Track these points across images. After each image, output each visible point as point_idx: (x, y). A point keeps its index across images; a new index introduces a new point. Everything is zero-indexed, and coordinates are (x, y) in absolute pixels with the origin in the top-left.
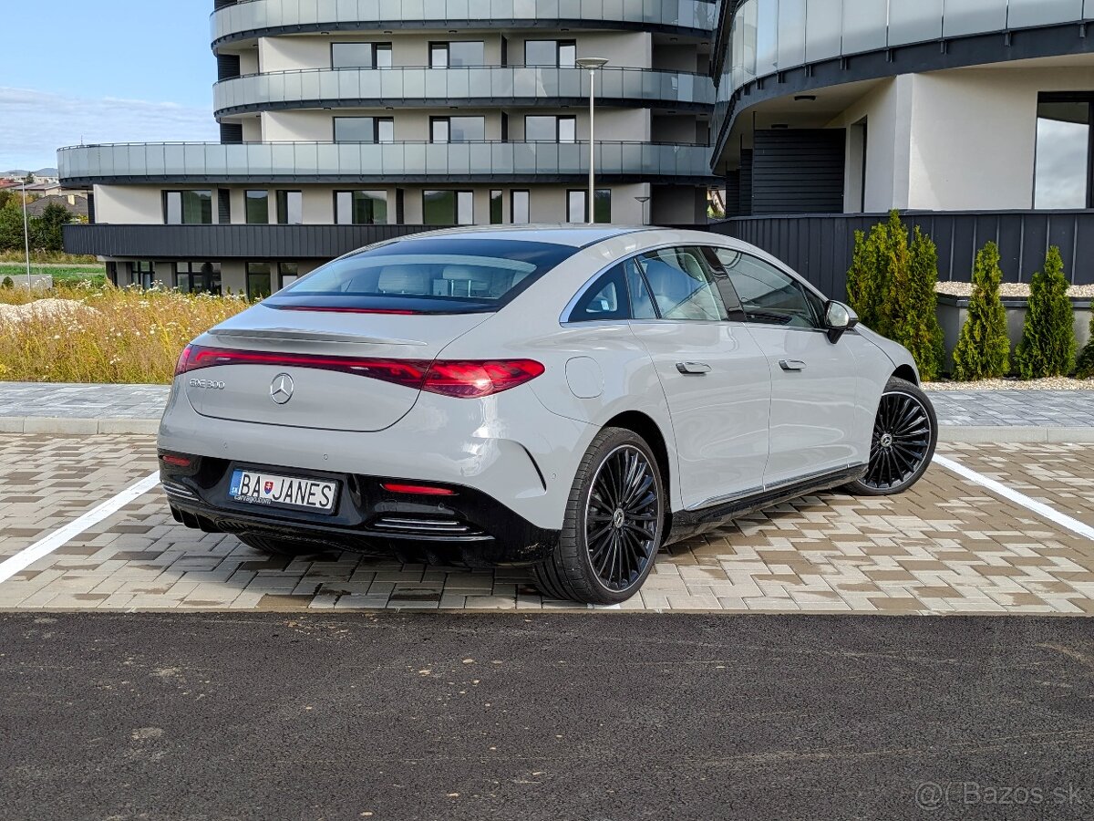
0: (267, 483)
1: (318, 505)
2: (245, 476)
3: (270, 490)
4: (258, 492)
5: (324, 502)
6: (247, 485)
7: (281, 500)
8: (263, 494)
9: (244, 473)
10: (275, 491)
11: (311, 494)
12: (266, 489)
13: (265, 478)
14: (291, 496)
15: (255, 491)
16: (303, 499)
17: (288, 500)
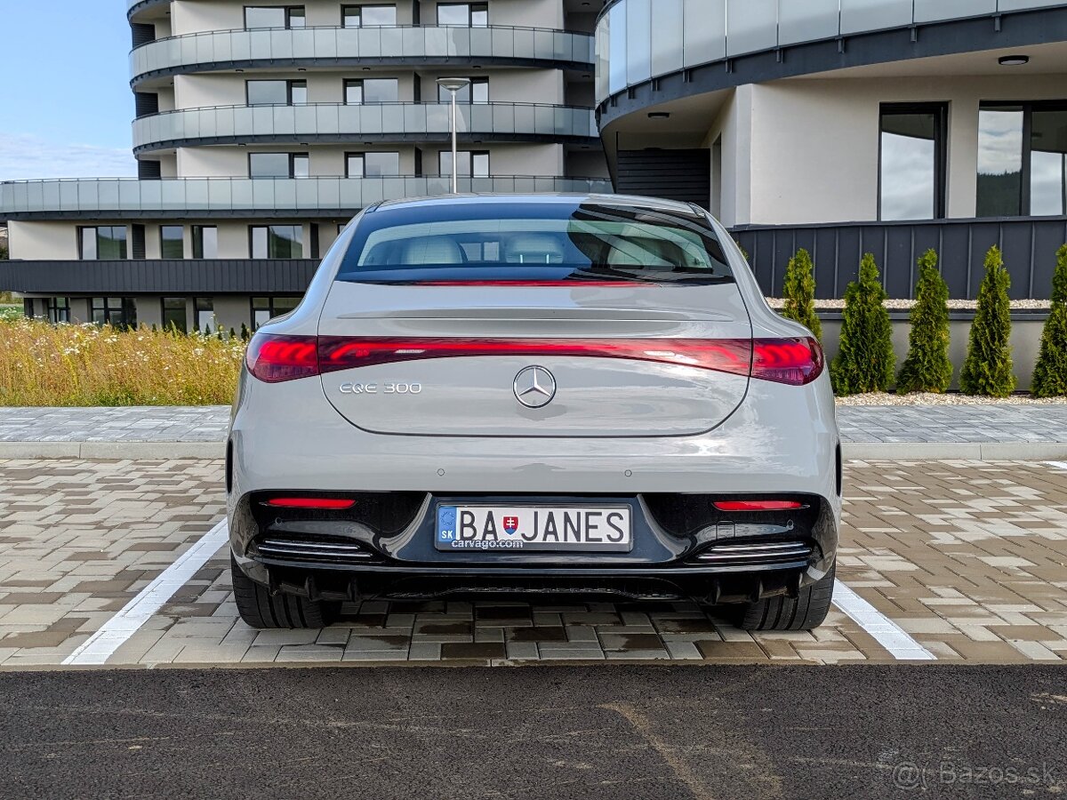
0: (506, 519)
1: (606, 541)
2: (463, 513)
3: (515, 528)
4: (494, 532)
5: (616, 535)
6: (471, 525)
7: (539, 539)
8: (503, 535)
9: (459, 510)
10: (526, 527)
11: (588, 527)
12: (506, 528)
13: (500, 513)
14: (555, 533)
15: (486, 532)
16: (577, 534)
17: (551, 539)
